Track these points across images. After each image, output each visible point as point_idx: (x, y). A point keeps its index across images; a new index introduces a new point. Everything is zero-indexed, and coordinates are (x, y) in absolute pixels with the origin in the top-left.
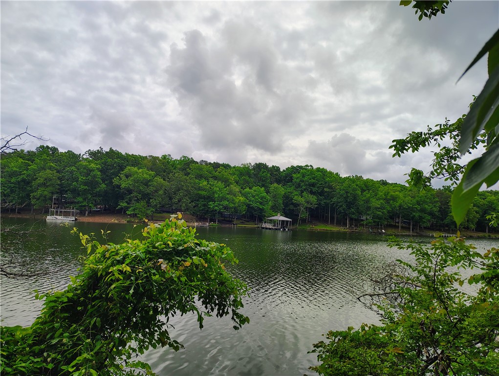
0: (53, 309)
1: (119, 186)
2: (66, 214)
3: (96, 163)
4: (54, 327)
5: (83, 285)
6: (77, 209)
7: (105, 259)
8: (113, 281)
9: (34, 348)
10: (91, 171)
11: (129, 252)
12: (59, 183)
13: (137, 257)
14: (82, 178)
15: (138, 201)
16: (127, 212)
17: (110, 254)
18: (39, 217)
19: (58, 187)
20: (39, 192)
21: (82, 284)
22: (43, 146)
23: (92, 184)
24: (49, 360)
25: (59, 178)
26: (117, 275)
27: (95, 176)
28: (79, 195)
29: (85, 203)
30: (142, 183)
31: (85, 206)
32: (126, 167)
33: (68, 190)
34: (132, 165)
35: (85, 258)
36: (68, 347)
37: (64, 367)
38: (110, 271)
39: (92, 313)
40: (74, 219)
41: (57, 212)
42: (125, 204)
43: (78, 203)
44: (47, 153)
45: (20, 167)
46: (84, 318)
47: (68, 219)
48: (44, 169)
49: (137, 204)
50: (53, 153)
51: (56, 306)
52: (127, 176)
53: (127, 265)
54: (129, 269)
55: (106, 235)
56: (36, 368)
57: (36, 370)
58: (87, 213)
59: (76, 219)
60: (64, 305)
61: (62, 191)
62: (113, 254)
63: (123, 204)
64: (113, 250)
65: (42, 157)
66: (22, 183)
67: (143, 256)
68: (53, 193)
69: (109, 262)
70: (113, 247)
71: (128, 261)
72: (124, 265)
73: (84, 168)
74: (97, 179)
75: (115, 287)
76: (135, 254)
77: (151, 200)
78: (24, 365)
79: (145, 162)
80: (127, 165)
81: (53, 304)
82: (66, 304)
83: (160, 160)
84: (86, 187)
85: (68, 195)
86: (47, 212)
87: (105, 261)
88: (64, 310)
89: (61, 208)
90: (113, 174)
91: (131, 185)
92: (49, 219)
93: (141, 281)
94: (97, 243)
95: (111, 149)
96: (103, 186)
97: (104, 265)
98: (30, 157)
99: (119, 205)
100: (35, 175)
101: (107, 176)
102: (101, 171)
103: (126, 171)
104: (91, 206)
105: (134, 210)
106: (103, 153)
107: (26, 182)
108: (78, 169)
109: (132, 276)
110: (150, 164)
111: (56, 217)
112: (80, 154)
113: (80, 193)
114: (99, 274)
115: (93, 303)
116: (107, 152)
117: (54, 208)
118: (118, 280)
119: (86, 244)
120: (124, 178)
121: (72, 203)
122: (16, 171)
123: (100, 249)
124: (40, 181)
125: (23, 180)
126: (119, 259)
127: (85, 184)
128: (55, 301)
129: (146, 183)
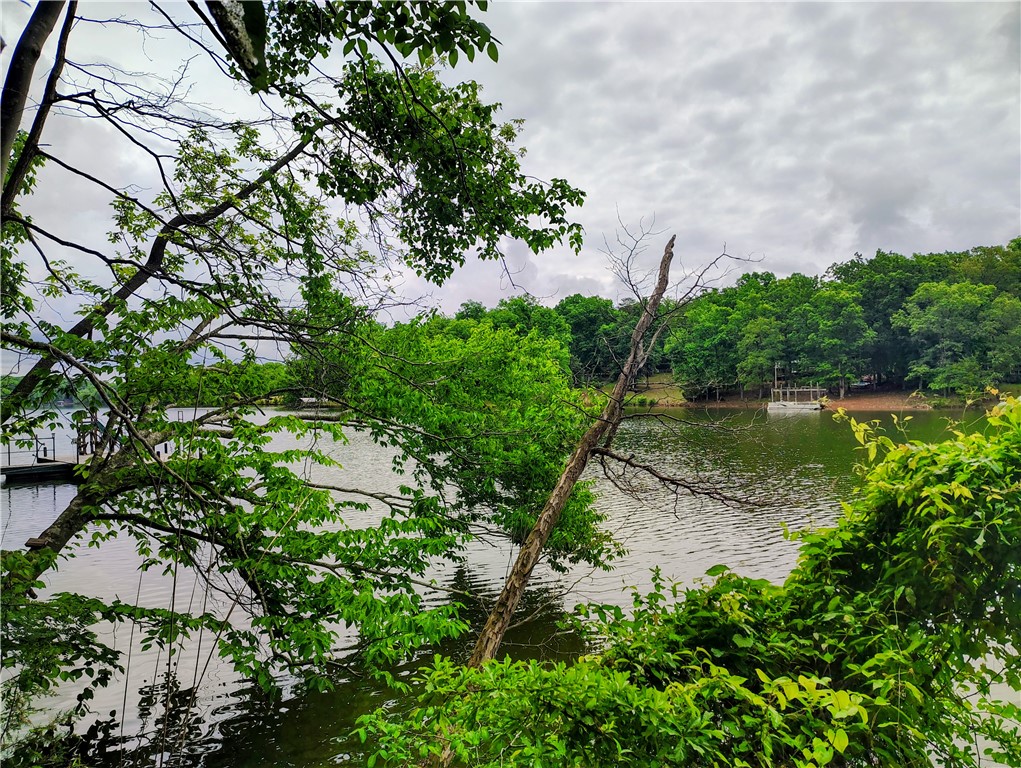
0: (817, 559)
1: (905, 331)
2: (803, 397)
3: (850, 289)
4: (823, 592)
5: (869, 521)
6: (822, 386)
7: (907, 473)
8: (931, 518)
9: (796, 621)
10: (842, 306)
11: (964, 459)
12: (782, 338)
13: (984, 471)
14: (825, 324)
15: (955, 358)
16: (931, 385)
17: (917, 463)
18: (754, 405)
19: (780, 346)
20: (750, 359)
21: (866, 520)
22: (748, 275)
23: (847, 332)
24: (824, 646)
25: (781, 330)
26: (942, 505)
27: (851, 317)
28: (822, 358)
29: (836, 373)
30: (961, 315)
31: (837, 378)
32: (917, 284)
33: (802, 350)
34: (933, 279)
35: (866, 469)
36: (854, 631)
37: (852, 666)
38: (923, 494)
39: (893, 575)
40: (818, 406)
41: (785, 394)
42: (924, 369)
43: (823, 373)
44: (758, 285)
45: (715, 320)
46: (879, 584)
47: (807, 406)
48: (753, 316)
49: (955, 365)
50: (766, 285)
51: (823, 555)
52: (922, 306)
53: (963, 484)
54: (966, 492)
55: (904, 424)
56: (803, 655)
57: (803, 659)
58: (842, 392)
59: (822, 407)
60: (836, 554)
61: (789, 354)
62: (925, 462)
63: (920, 369)
64: (925, 454)
65: (747, 295)
66: (721, 348)
67: (998, 467)
68: (773, 359)
69: (918, 478)
70: (920, 448)
71: (961, 477)
72: (954, 484)
73: (828, 303)
74: (855, 322)
75: (938, 530)
76: (978, 464)
77: (990, 353)
78: (783, 645)
79: (966, 264)
80: (920, 280)
81: (817, 551)
82: (840, 553)
83: (1005, 254)
84: (836, 340)
85: (802, 361)
86: (767, 395)
87: (909, 476)
88: (837, 563)
89: (792, 386)
90: (888, 305)
91: (933, 323)
92: (774, 408)
93: (1000, 522)
94: (888, 442)
95: (878, 252)
96: (871, 333)
97: (908, 484)
98: (728, 299)
99: (910, 371)
100: (740, 331)
101: (878, 311)
102: (862, 303)
103: (919, 293)
104: (849, 379)
105: (948, 379)
106: (863, 265)
107: (729, 345)
108: (816, 307)
109: (977, 509)
110: (978, 268)
111: (784, 403)
112: (816, 277)
113: (825, 353)
114: (900, 502)
115: (895, 558)
116: (871, 262)
117: (778, 388)
118: (944, 515)
119: (866, 442)
120: (916, 310)
121: (811, 374)
122: (710, 327)
123: (895, 453)
124: (749, 339)
125: (723, 342)
126: (939, 472)
127: (833, 334)
128: (819, 545)
129: (974, 315)
